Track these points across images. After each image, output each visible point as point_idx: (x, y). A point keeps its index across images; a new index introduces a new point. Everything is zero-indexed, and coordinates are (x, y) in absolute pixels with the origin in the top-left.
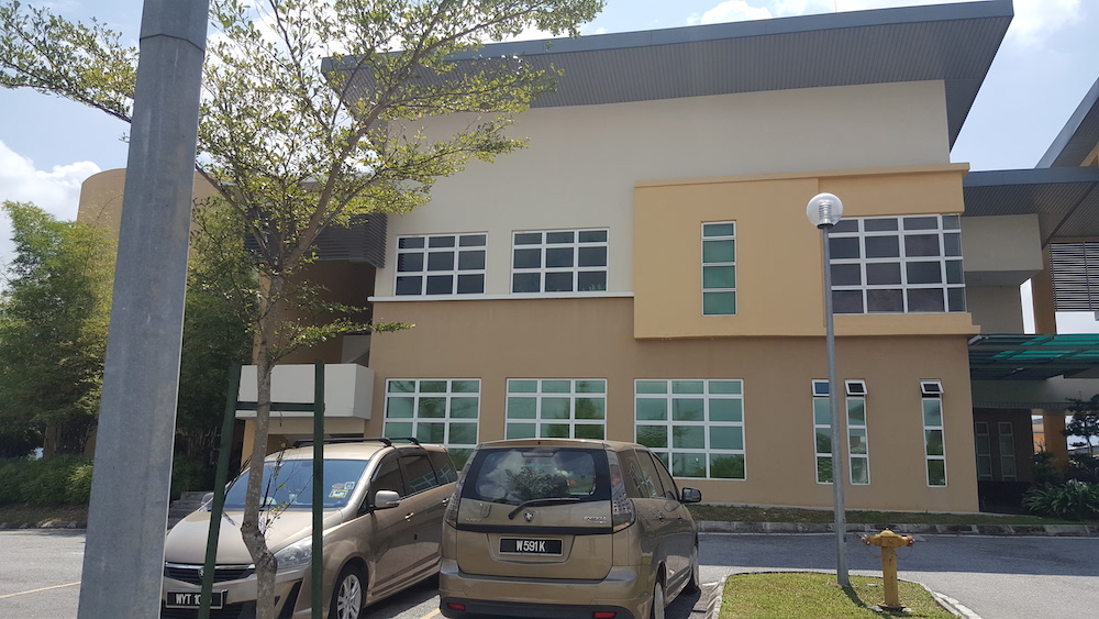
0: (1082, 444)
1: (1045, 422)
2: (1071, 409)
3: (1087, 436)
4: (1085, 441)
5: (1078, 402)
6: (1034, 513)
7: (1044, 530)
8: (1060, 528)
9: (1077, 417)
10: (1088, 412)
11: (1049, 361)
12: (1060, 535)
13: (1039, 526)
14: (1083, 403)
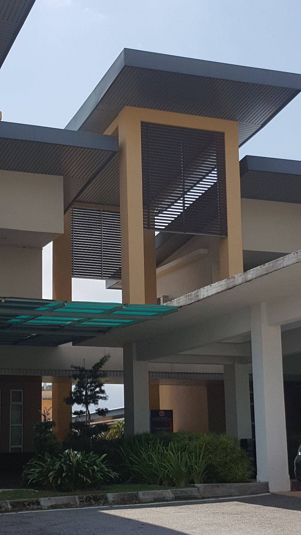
0: (81, 412)
1: (54, 388)
2: (75, 377)
3: (87, 404)
4: (84, 409)
5: (82, 370)
6: (32, 486)
7: (38, 503)
8: (54, 500)
9: (80, 386)
10: (89, 380)
11: (61, 328)
12: (53, 507)
13: (34, 499)
14: (86, 371)
